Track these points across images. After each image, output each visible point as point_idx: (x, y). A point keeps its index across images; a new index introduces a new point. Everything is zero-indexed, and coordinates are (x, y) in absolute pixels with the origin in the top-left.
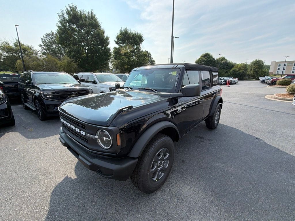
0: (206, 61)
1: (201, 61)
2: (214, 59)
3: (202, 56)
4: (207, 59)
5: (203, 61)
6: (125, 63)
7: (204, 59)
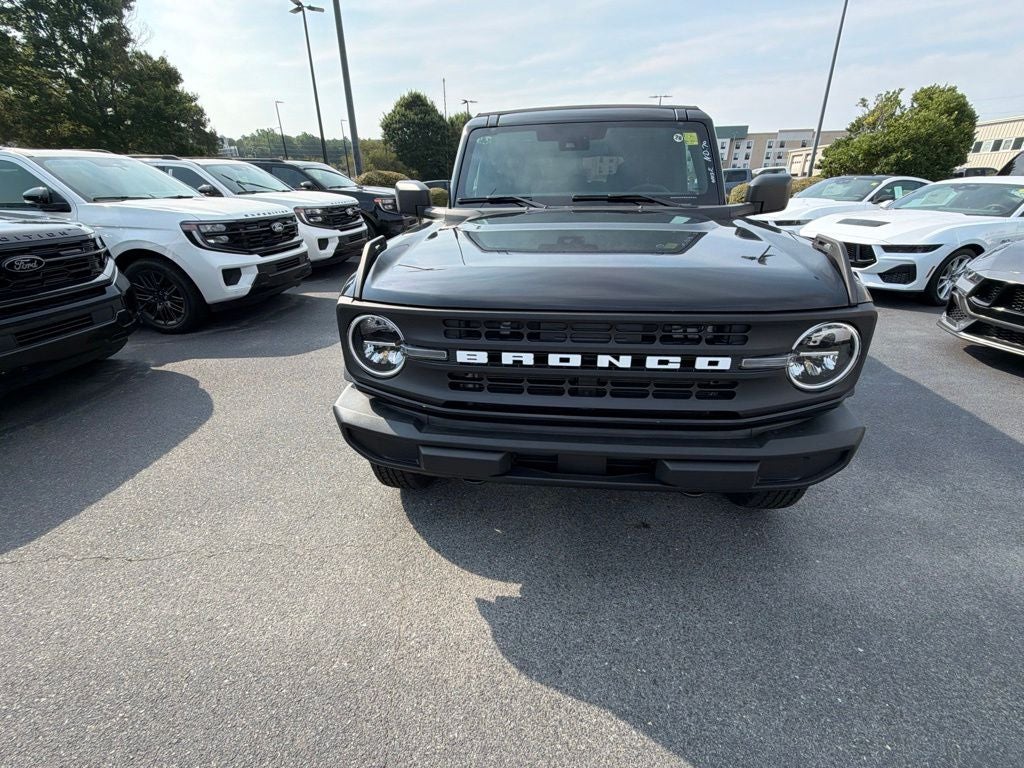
0: (418, 125)
1: (399, 122)
2: (441, 117)
3: (399, 105)
4: (421, 118)
5: (408, 125)
6: (57, 109)
7: (411, 115)
